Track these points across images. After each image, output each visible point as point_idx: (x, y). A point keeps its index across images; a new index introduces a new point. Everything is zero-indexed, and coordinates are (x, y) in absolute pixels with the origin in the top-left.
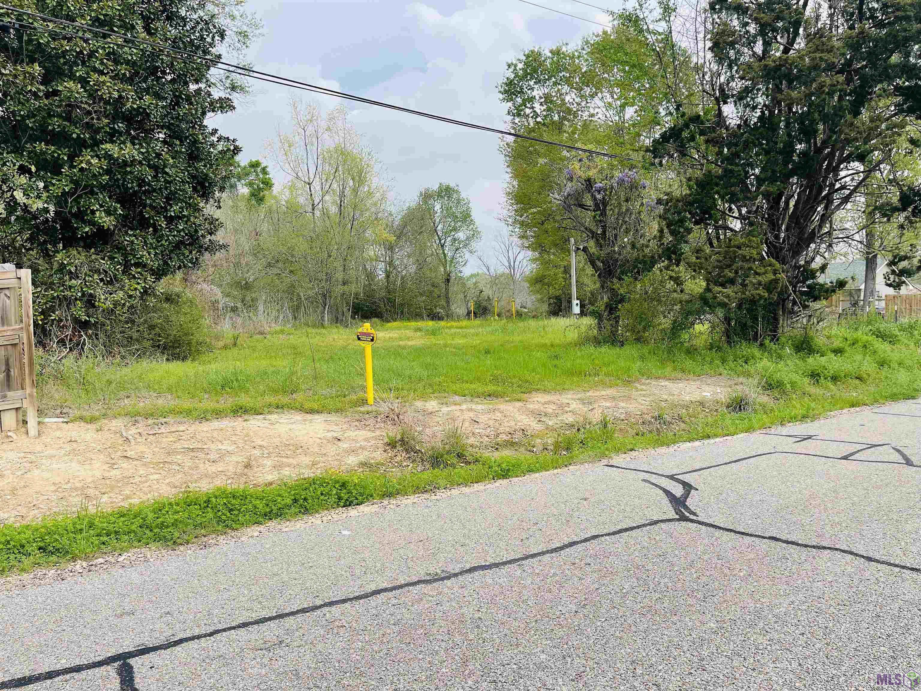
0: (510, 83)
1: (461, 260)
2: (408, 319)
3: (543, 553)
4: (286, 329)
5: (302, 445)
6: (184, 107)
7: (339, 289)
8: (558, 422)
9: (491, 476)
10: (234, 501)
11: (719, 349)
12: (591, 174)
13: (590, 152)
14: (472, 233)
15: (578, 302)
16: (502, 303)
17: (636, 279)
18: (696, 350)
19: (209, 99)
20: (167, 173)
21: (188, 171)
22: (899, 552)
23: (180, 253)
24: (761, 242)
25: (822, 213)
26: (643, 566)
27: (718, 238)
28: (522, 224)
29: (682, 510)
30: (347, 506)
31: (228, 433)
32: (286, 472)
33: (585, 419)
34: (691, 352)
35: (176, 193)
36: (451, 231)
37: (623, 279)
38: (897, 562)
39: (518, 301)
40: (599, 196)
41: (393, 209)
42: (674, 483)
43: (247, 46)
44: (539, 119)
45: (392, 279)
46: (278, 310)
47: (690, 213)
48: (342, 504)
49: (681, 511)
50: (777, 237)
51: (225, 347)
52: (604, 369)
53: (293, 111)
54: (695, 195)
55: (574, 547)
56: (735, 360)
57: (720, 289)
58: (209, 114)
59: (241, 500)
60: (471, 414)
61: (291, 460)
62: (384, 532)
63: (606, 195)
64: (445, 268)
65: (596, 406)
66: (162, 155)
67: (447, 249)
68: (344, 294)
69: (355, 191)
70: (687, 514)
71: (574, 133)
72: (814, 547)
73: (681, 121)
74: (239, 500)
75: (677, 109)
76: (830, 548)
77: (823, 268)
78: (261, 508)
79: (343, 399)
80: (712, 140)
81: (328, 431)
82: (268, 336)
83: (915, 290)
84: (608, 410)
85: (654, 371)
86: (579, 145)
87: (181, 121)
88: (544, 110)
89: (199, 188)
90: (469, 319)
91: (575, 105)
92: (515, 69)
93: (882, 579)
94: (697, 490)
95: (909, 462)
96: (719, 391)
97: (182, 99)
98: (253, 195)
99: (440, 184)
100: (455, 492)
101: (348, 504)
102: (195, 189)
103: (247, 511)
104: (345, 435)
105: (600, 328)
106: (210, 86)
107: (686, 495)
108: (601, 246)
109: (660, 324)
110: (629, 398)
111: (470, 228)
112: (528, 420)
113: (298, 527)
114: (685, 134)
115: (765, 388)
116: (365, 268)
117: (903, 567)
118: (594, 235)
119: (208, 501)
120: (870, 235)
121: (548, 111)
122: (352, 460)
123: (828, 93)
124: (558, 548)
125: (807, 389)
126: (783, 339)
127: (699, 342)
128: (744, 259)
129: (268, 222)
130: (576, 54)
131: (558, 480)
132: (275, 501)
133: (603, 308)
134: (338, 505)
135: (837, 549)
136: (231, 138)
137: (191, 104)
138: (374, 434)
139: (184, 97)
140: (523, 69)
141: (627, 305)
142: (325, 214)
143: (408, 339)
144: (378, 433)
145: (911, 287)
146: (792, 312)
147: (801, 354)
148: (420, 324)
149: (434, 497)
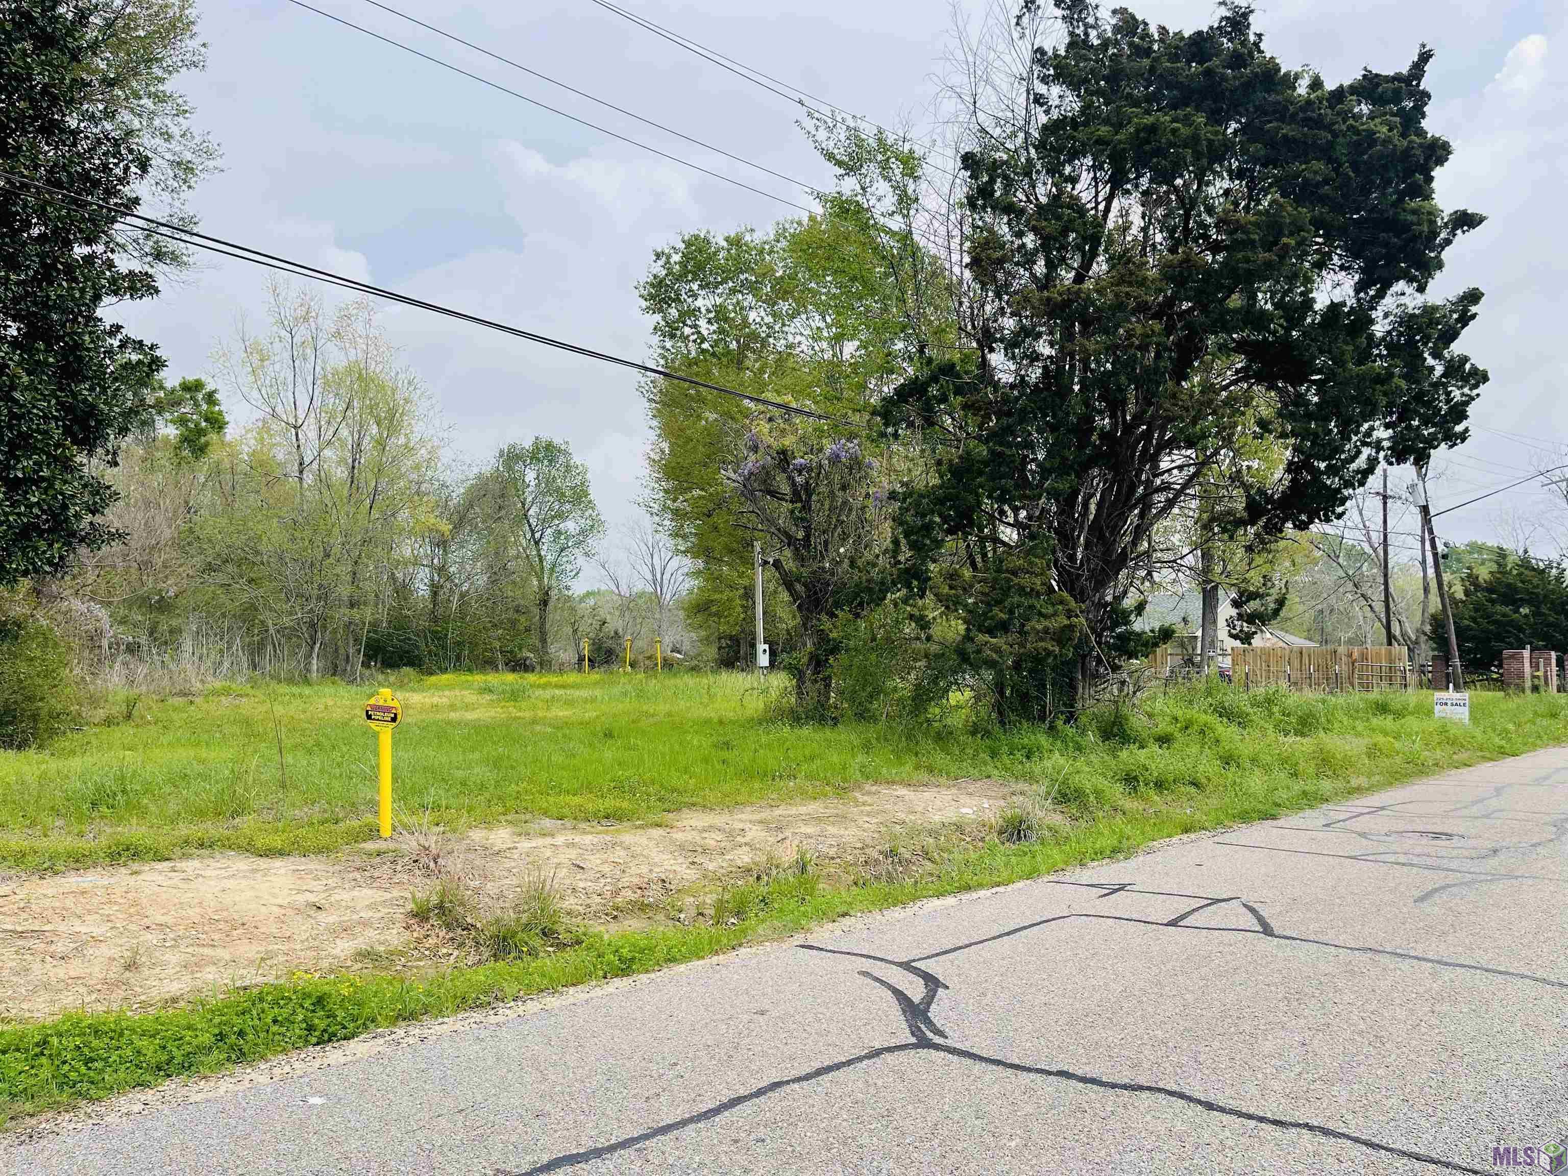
0: (658, 284)
1: (569, 567)
2: (470, 670)
3: (683, 1123)
4: (234, 686)
5: (245, 920)
6: (60, 285)
7: (343, 614)
8: (724, 865)
9: (601, 973)
10: (95, 1043)
11: (987, 734)
12: (787, 443)
13: (785, 407)
14: (590, 523)
15: (766, 647)
16: (640, 644)
17: (857, 616)
18: (951, 733)
19: (108, 273)
20: (15, 401)
21: (57, 398)
22: (1254, 1091)
23: (28, 547)
24: (1048, 565)
25: (1136, 522)
26: (854, 1138)
27: (984, 555)
28: (676, 512)
29: (922, 1026)
30: (324, 1042)
31: (95, 900)
32: (209, 974)
33: (770, 858)
34: (943, 737)
35: (31, 436)
36: (553, 518)
37: (837, 616)
38: (1252, 1110)
39: (668, 640)
40: (798, 479)
41: (448, 477)
42: (912, 977)
43: (189, 187)
44: (705, 346)
45: (441, 597)
46: (221, 651)
47: (940, 516)
48: (314, 1040)
49: (919, 1029)
50: (1072, 558)
51: (109, 722)
52: (804, 767)
53: (272, 300)
54: (947, 488)
55: (738, 1107)
56: (1011, 754)
57: (987, 638)
58: (106, 300)
59: (112, 1038)
60: (573, 853)
61: (220, 953)
62: (391, 1096)
63: (811, 478)
64: (540, 580)
65: (788, 833)
66: (8, 366)
67: (545, 547)
68: (350, 623)
69: (381, 444)
70: (930, 1035)
71: (762, 371)
72: (1125, 1087)
73: (926, 372)
74: (107, 1040)
75: (921, 351)
76: (1149, 1089)
77: (1140, 608)
78: (149, 1054)
79: (333, 827)
80: (973, 405)
81: (299, 891)
82: (198, 700)
83: (1276, 639)
84: (810, 840)
85: (884, 771)
86: (769, 395)
87: (50, 309)
88: (714, 332)
89: (76, 428)
90: (580, 670)
91: (764, 328)
92: (668, 262)
93: (1229, 1143)
94: (947, 988)
95: (1267, 930)
96: (986, 805)
97: (58, 270)
98: (185, 439)
99: (537, 438)
100: (532, 1006)
101: (326, 1036)
102: (67, 431)
103: (122, 1060)
104: (332, 899)
105: (800, 694)
106: (113, 251)
107: (929, 999)
108: (803, 560)
109: (895, 689)
110: (842, 819)
111: (587, 514)
112: (672, 862)
113: (222, 1091)
114: (933, 390)
115: (1057, 802)
116: (393, 577)
117: (1261, 1119)
118: (791, 540)
119: (44, 1043)
120: (1207, 556)
121: (720, 333)
122: (344, 948)
123: (1139, 348)
124: (710, 1111)
125: (1120, 803)
126: (1083, 719)
127: (957, 720)
128: (1021, 590)
129: (213, 488)
130: (767, 247)
131: (718, 976)
132: (181, 1039)
133: (805, 660)
134: (306, 1041)
135: (1160, 1090)
136: (147, 342)
137: (75, 280)
138: (388, 896)
139: (60, 266)
140: (680, 263)
141: (843, 656)
142: (324, 481)
143: (468, 707)
144: (396, 893)
145: (1268, 635)
146: (1096, 676)
147: (1111, 743)
148: (492, 679)
149: (493, 1019)
